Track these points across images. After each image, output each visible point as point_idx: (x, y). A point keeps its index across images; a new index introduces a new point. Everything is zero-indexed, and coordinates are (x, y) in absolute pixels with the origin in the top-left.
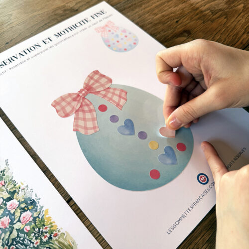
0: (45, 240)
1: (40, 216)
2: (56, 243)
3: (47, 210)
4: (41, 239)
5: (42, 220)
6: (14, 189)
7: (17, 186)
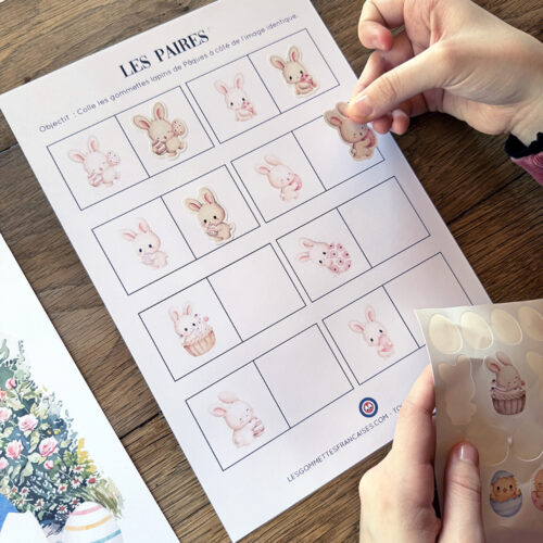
0: (75, 486)
1: (71, 449)
2: (92, 493)
3: (83, 439)
4: (70, 484)
5: (74, 455)
6: (32, 397)
7: (36, 392)
